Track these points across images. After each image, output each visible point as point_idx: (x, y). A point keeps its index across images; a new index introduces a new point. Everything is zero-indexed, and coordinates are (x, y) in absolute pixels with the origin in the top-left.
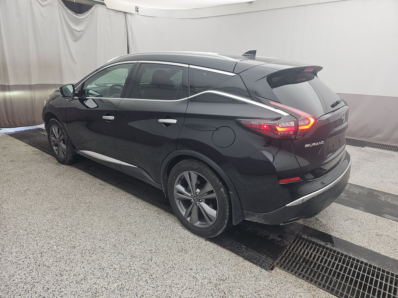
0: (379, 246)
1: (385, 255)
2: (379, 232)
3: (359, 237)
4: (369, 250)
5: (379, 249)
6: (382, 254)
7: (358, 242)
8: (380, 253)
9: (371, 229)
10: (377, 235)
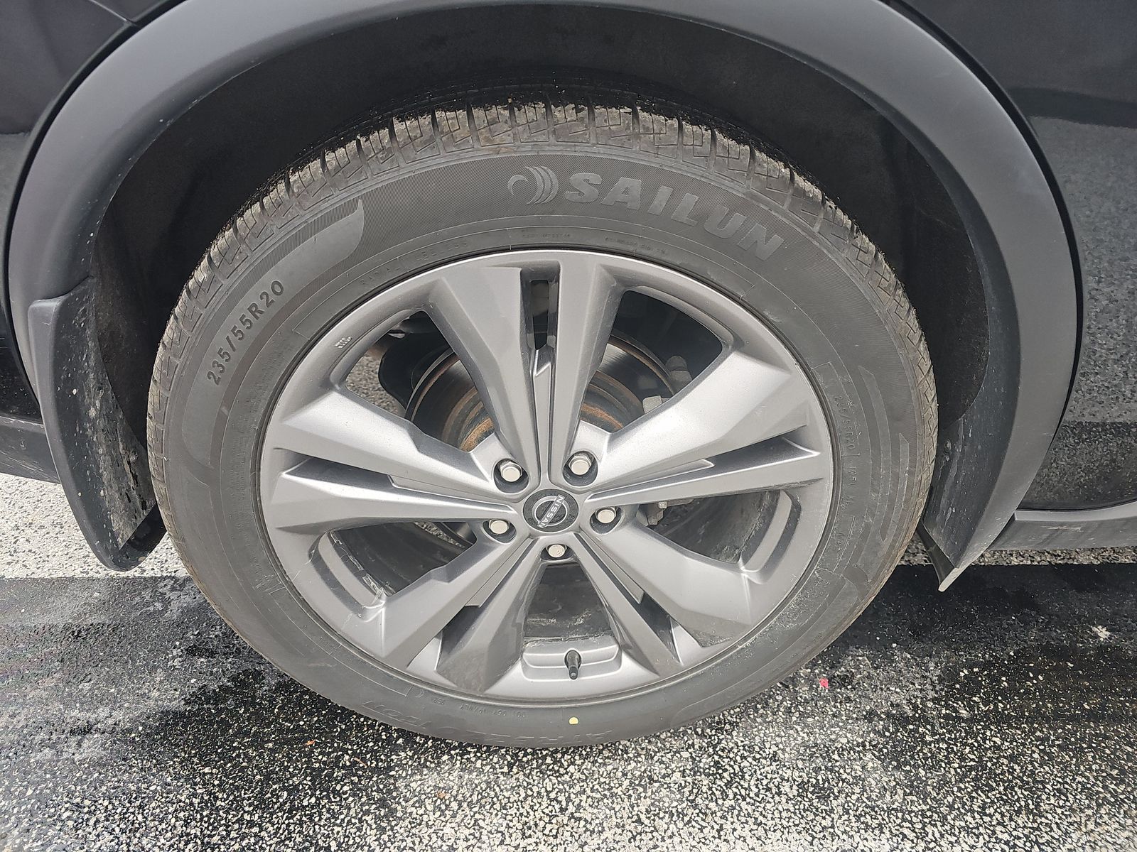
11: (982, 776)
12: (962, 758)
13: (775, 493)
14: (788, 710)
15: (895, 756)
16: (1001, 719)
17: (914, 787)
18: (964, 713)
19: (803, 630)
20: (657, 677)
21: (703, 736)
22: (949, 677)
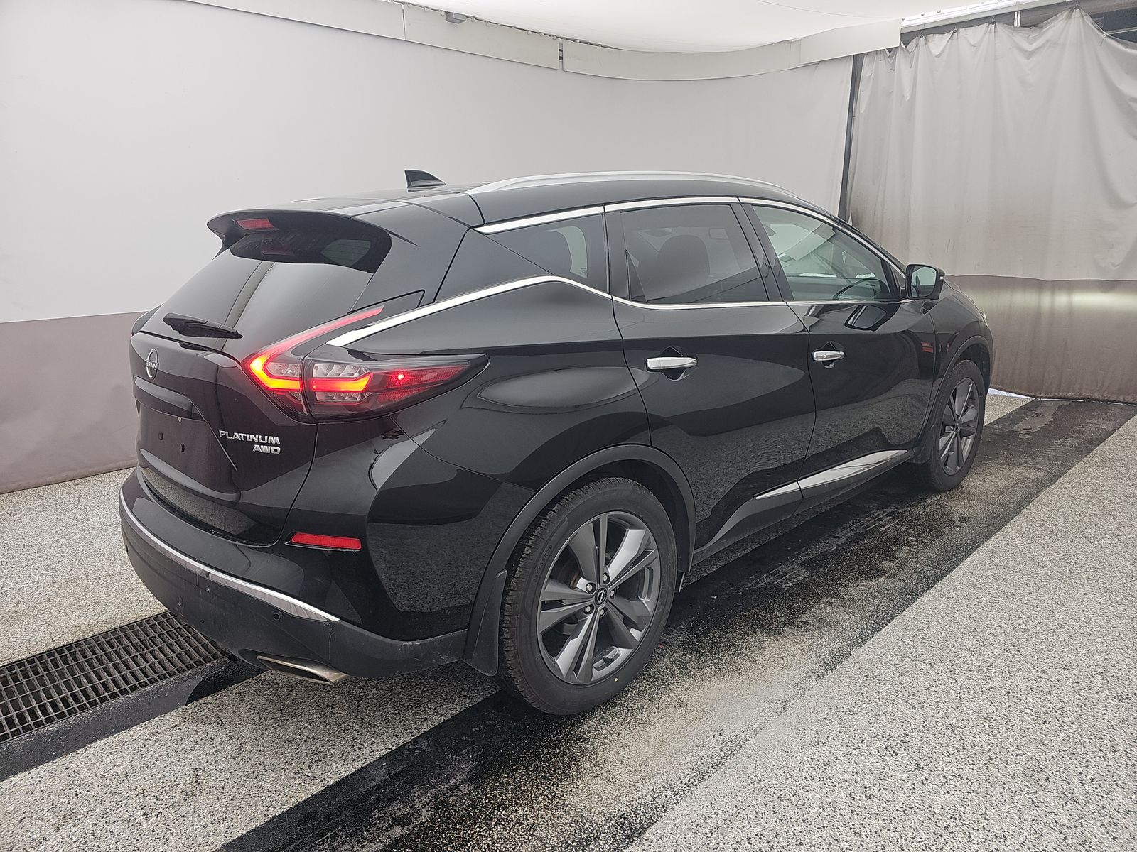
0: (42, 789)
1: (12, 779)
2: (74, 829)
3: (111, 765)
4: (58, 756)
5: (38, 780)
6: (20, 776)
7: (99, 750)
8: (27, 773)
9: (105, 820)
10: (71, 816)
11: (716, 644)
12: (709, 643)
13: (643, 569)
14: (659, 657)
15: (694, 651)
16: (709, 630)
17: (703, 655)
18: (700, 633)
19: (664, 610)
20: (631, 650)
21: (644, 675)
22: (689, 628)
